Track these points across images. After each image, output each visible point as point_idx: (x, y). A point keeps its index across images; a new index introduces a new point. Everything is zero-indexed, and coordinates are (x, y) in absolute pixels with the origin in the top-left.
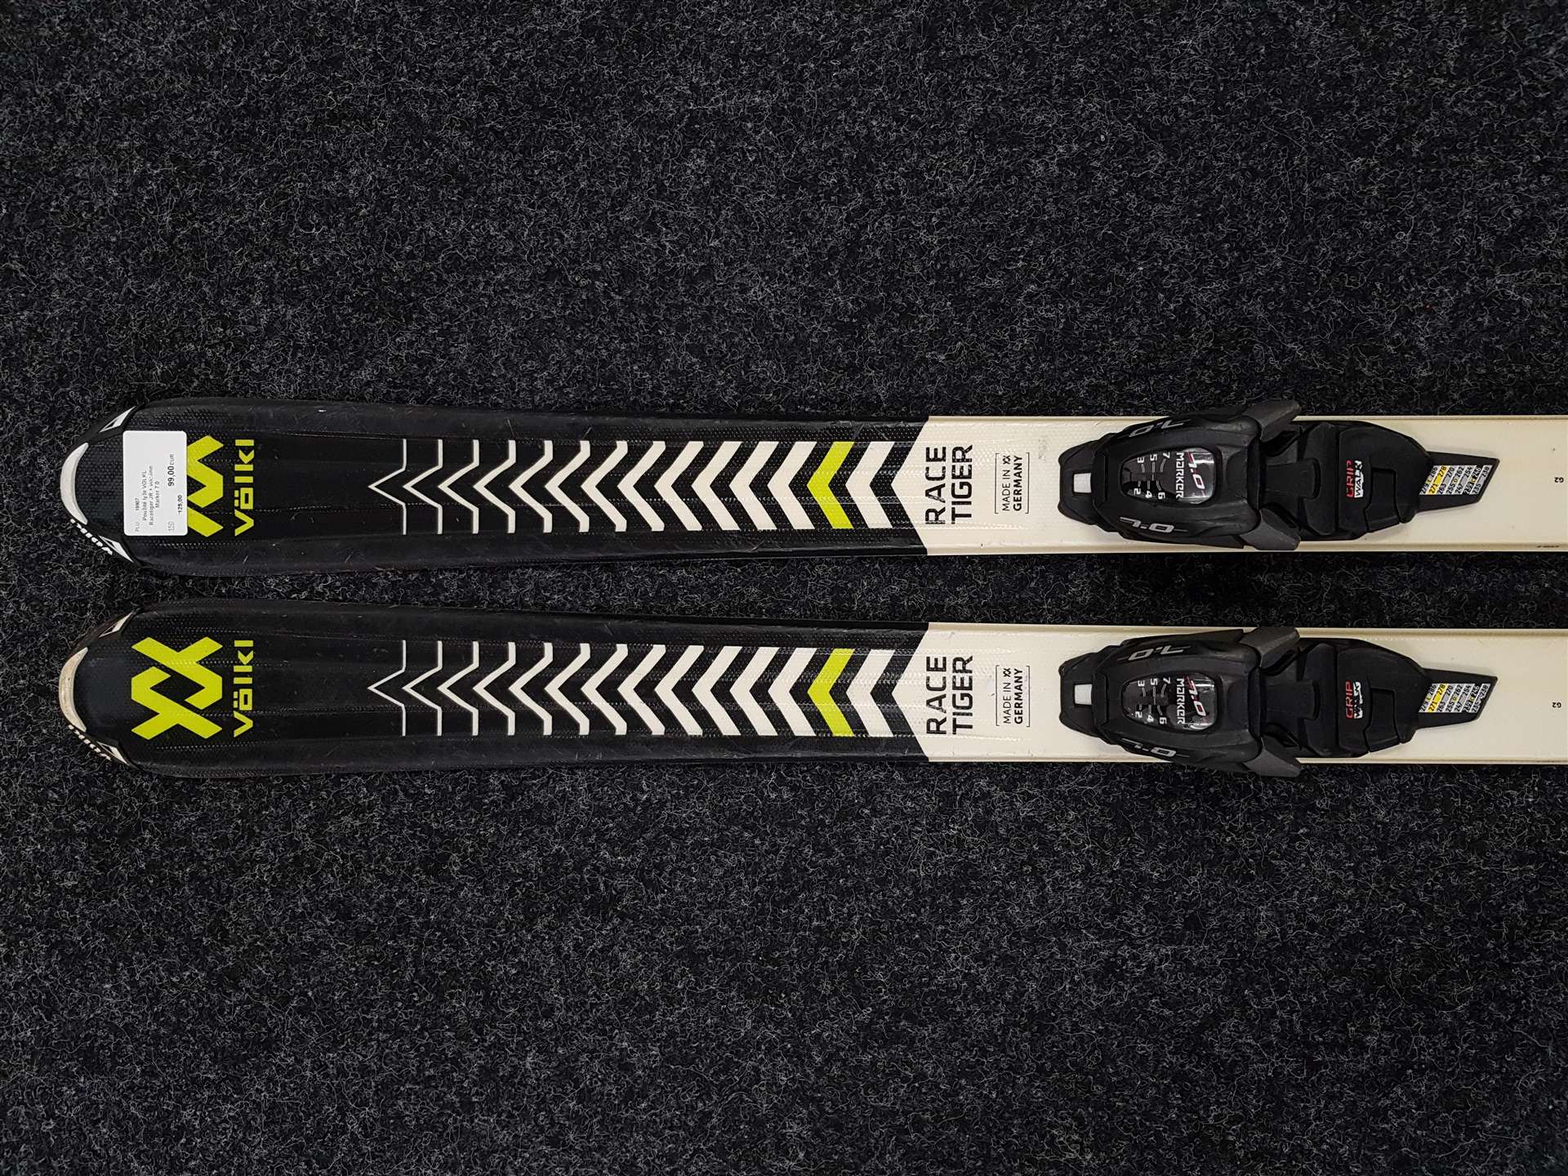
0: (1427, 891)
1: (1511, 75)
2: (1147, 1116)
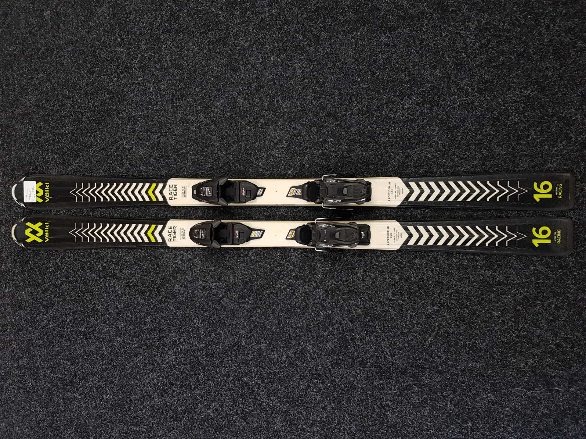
0: (260, 272)
1: (277, 110)
2: (210, 317)
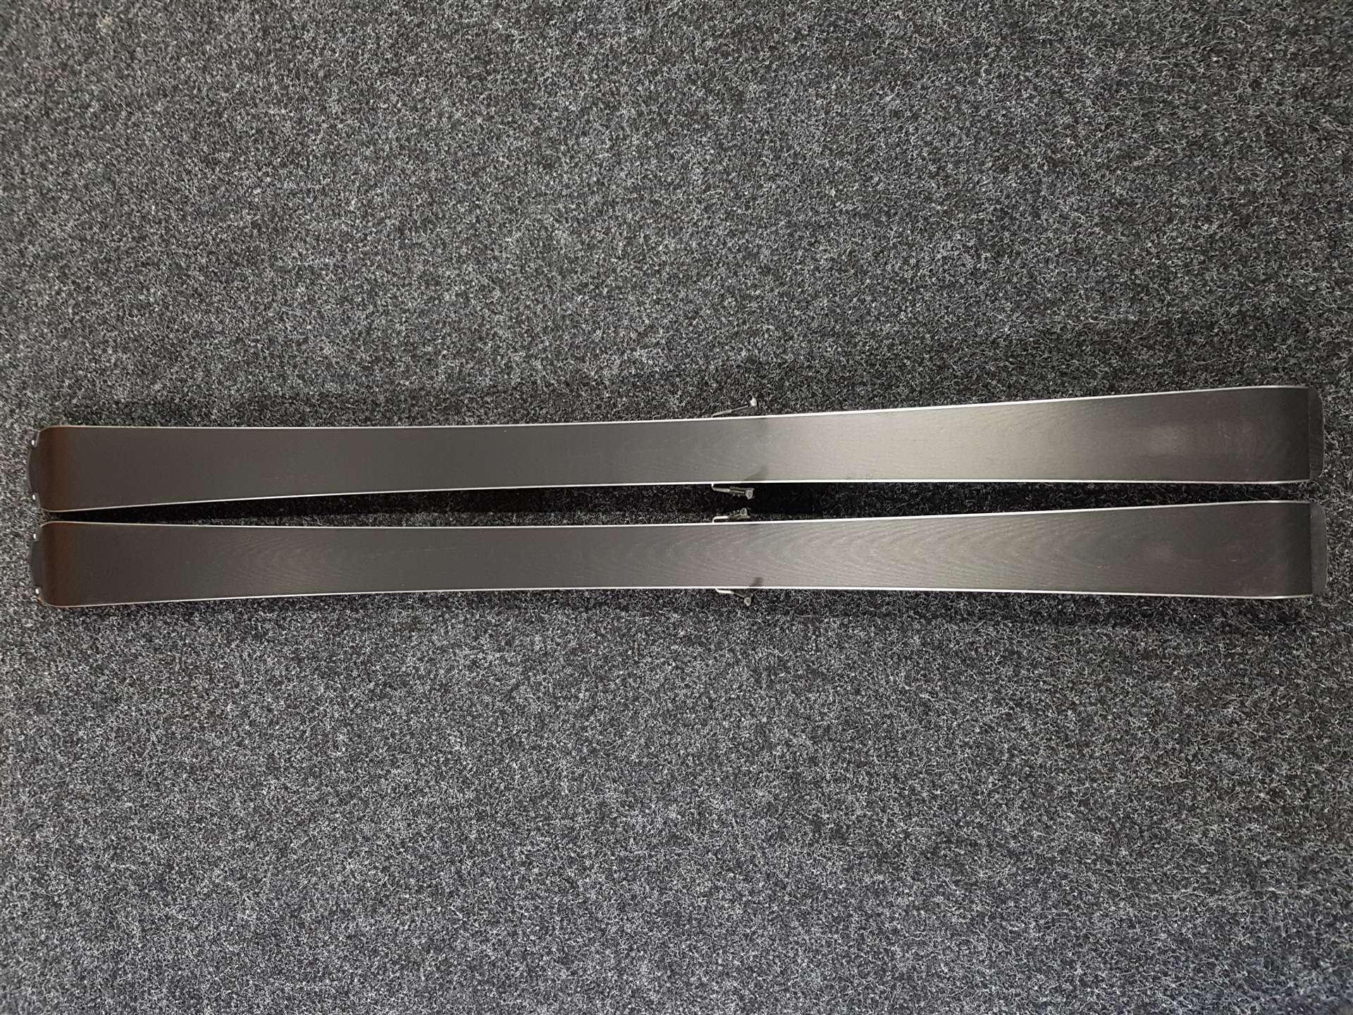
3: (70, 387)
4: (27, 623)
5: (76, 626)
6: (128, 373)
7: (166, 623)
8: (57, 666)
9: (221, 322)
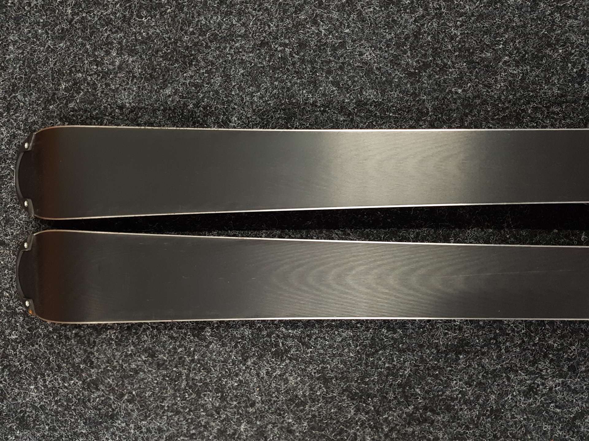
3: (66, 89)
4: (10, 334)
5: (68, 338)
6: (134, 77)
7: (172, 337)
8: (45, 381)
9: (244, 24)
